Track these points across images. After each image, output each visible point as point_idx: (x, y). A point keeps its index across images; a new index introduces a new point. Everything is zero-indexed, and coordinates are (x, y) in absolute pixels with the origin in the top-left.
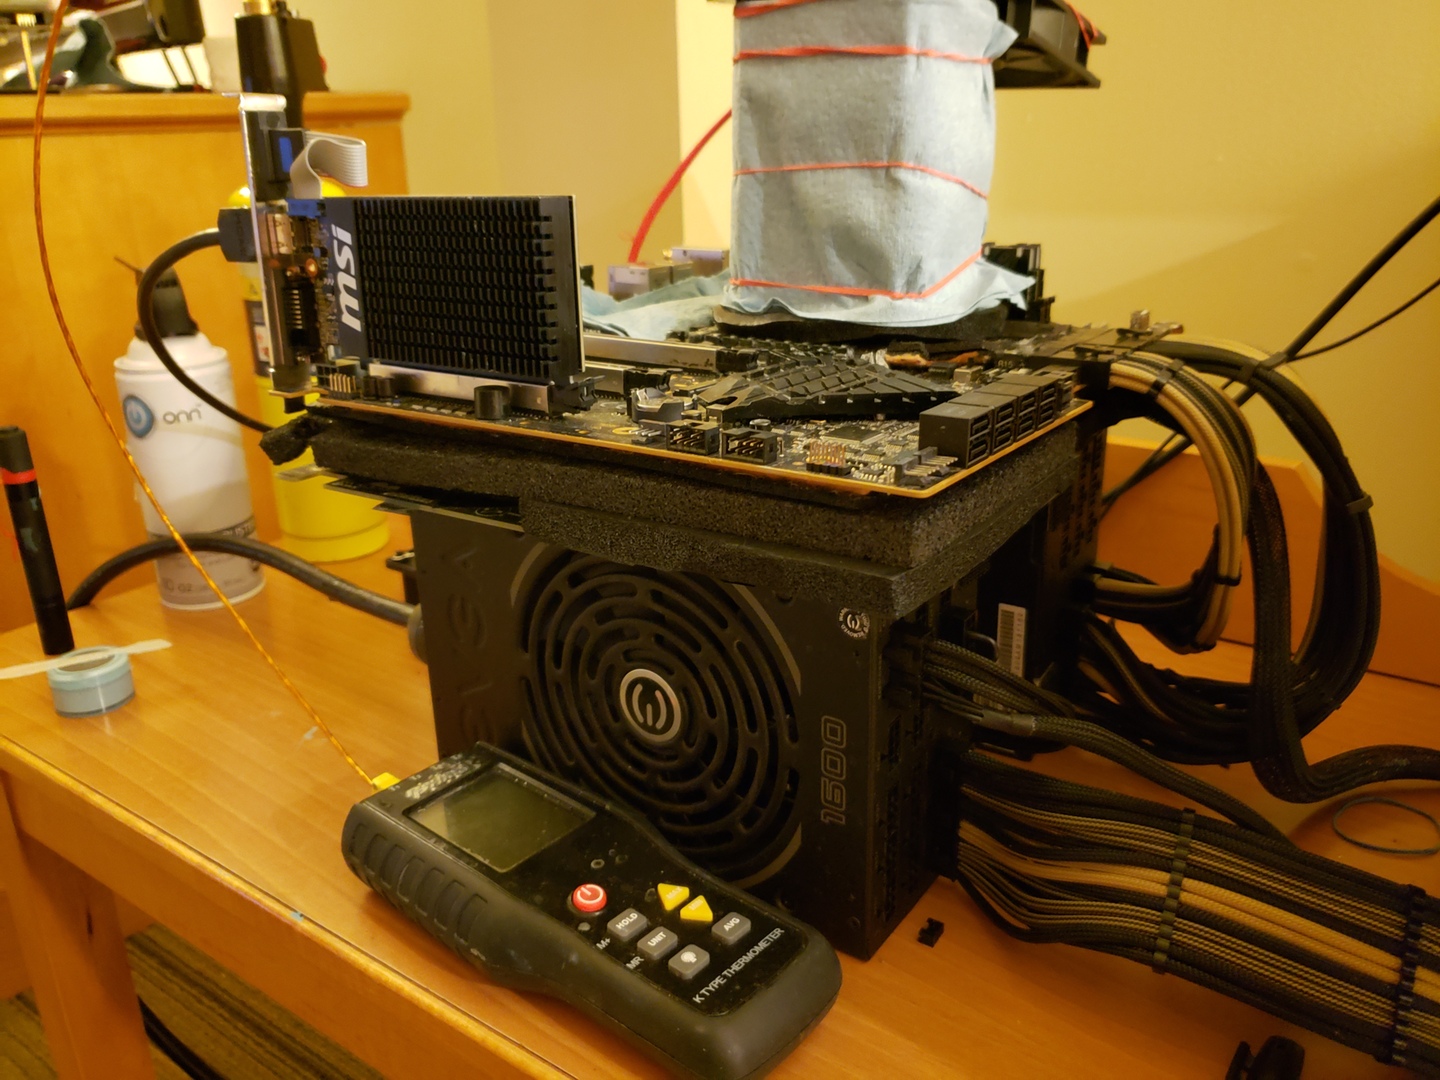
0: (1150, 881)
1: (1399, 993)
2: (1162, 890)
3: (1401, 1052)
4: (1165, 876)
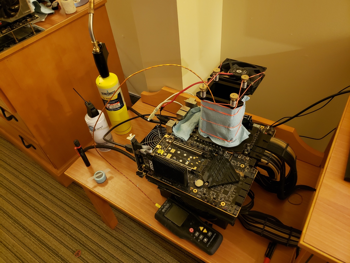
0: (261, 226)
1: (289, 239)
2: (262, 228)
3: (288, 245)
4: (263, 226)
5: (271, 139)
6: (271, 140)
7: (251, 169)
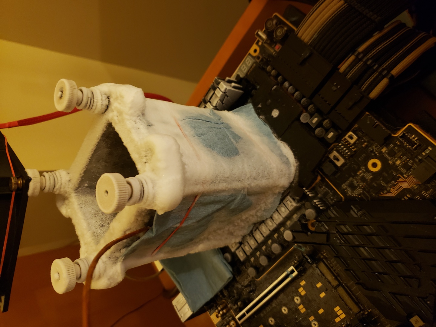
5: (302, 38)
6: (306, 40)
7: (396, 145)
